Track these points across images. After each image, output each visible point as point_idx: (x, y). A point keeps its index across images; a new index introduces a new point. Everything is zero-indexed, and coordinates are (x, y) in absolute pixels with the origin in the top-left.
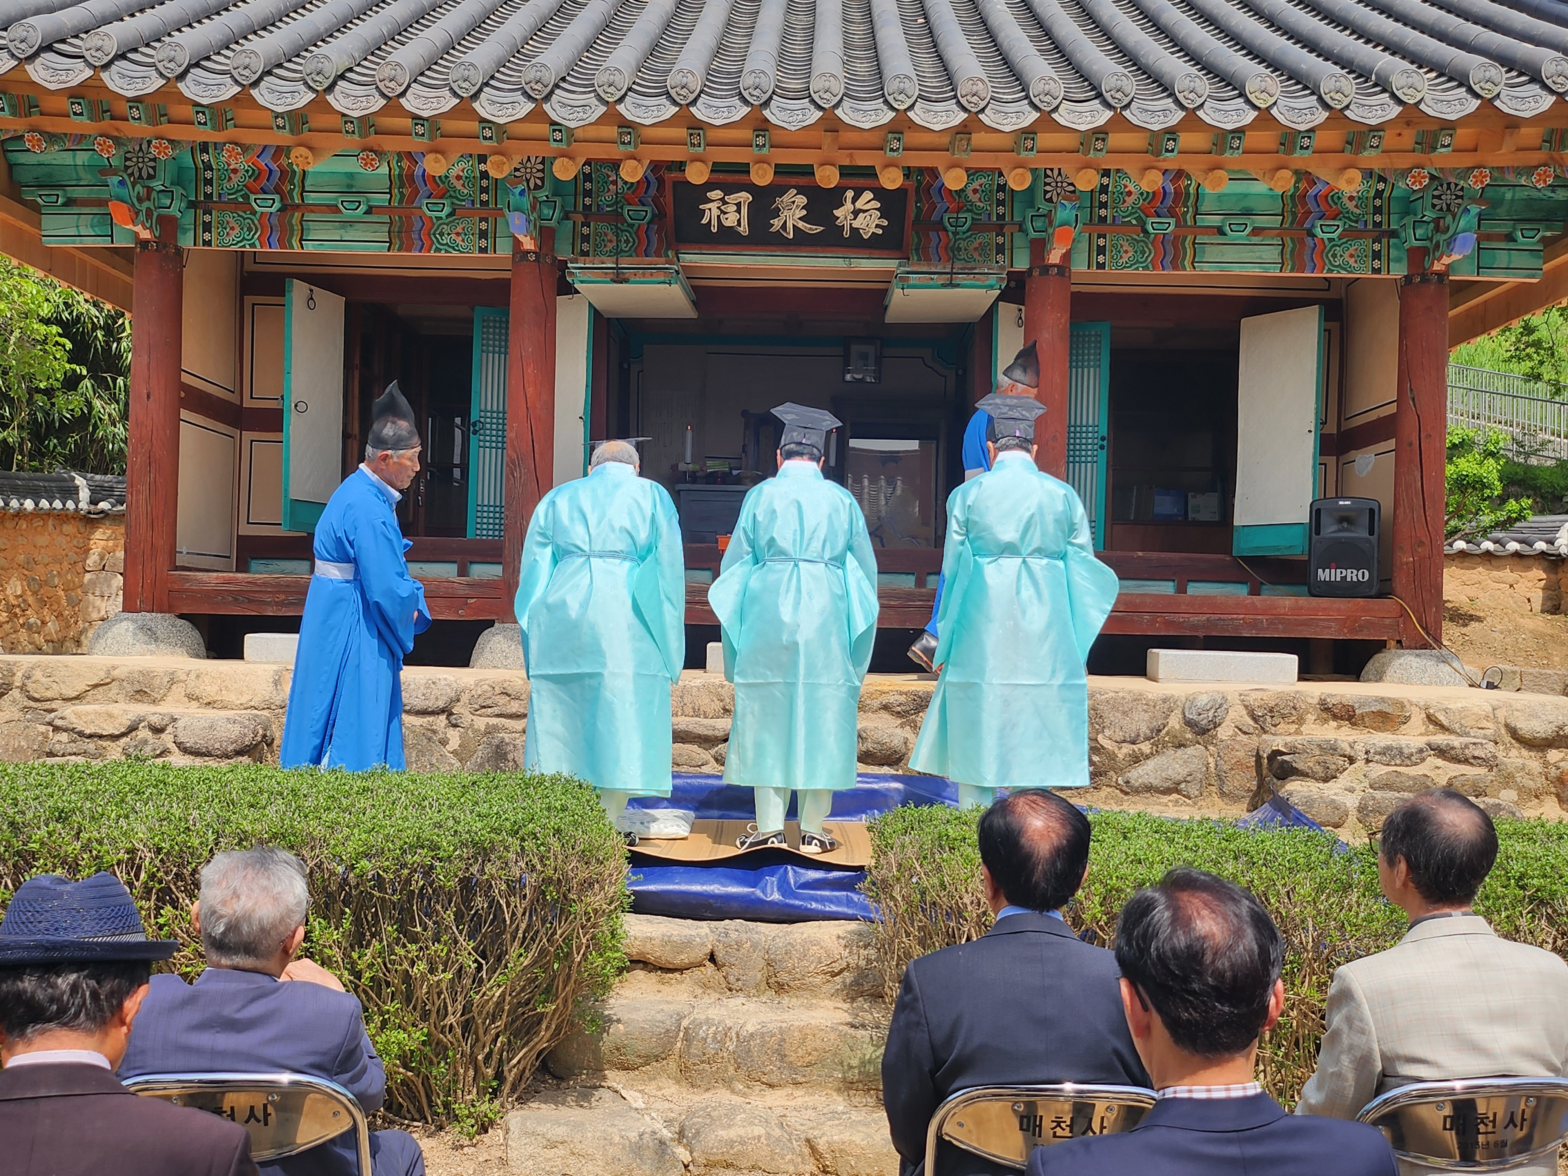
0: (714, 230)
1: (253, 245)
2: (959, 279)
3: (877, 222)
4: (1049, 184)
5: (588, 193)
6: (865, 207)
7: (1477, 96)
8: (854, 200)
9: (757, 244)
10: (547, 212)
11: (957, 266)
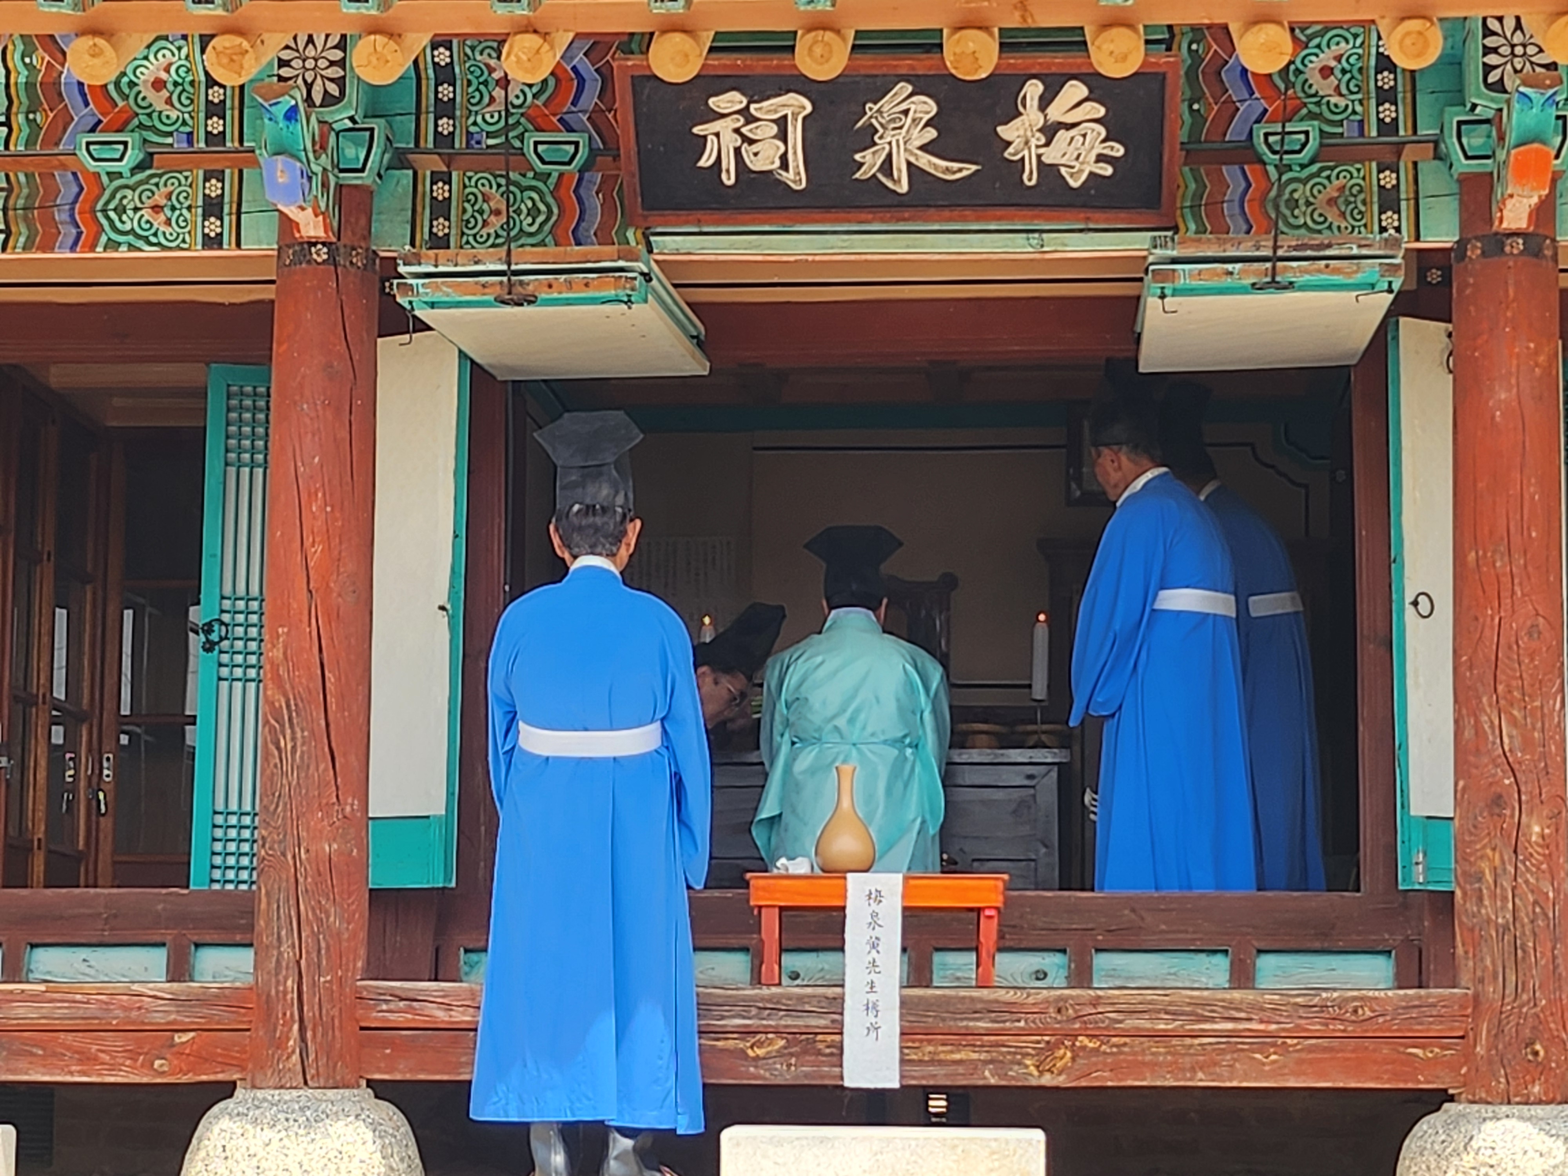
0: (729, 179)
2: (1290, 271)
3: (1099, 149)
4: (1495, 50)
5: (445, 109)
6: (1069, 119)
8: (1045, 102)
9: (827, 208)
10: (353, 153)
11: (1287, 242)
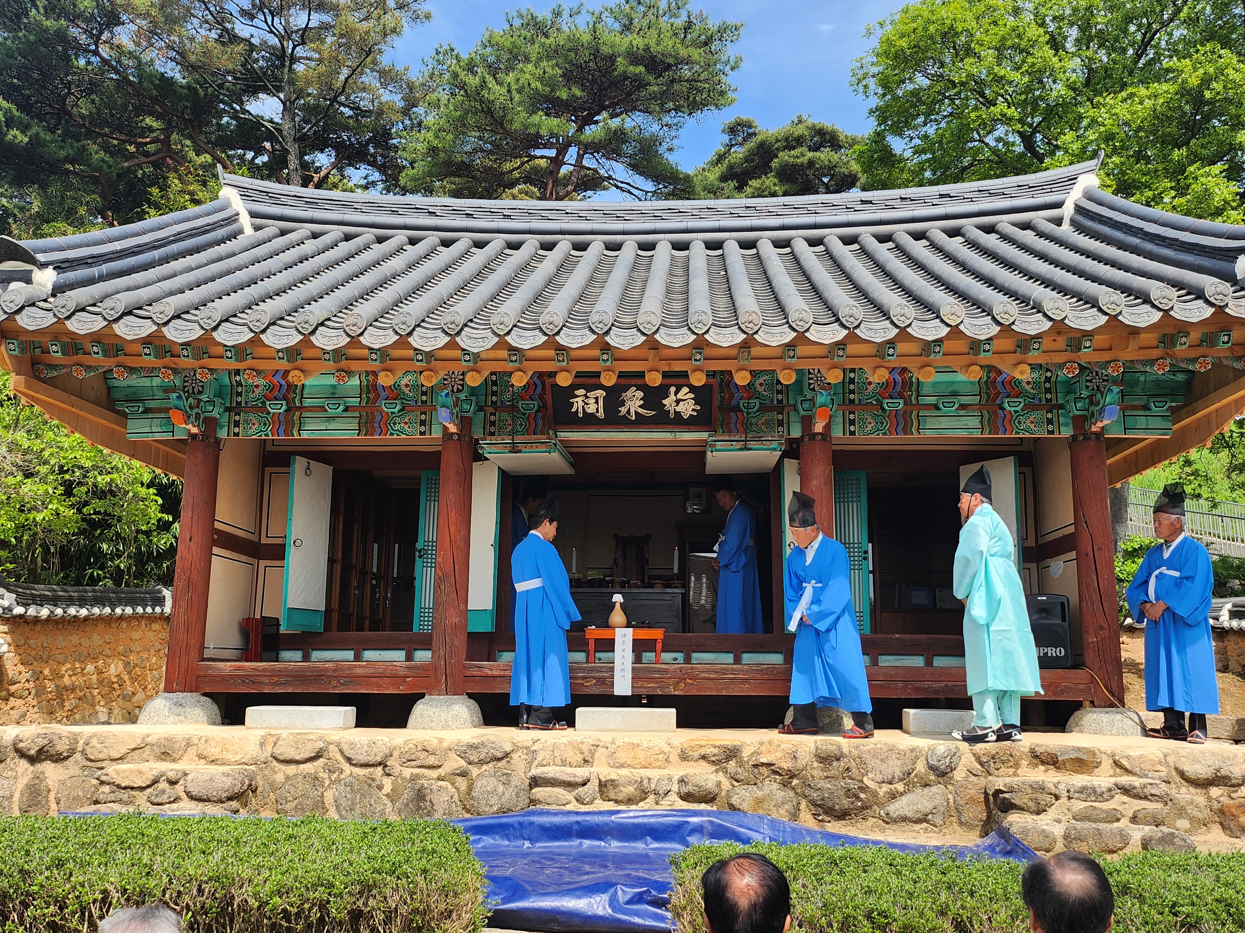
0: (581, 415)
1: (267, 435)
2: (751, 444)
3: (693, 407)
4: (812, 379)
5: (494, 393)
6: (684, 398)
7: (1105, 313)
8: (676, 393)
9: (610, 424)
10: (466, 407)
11: (749, 435)
